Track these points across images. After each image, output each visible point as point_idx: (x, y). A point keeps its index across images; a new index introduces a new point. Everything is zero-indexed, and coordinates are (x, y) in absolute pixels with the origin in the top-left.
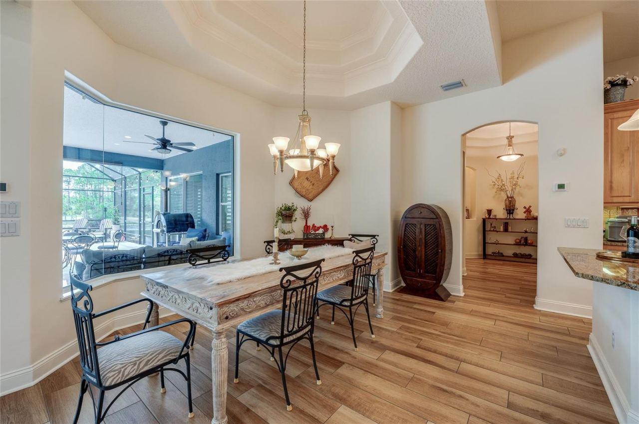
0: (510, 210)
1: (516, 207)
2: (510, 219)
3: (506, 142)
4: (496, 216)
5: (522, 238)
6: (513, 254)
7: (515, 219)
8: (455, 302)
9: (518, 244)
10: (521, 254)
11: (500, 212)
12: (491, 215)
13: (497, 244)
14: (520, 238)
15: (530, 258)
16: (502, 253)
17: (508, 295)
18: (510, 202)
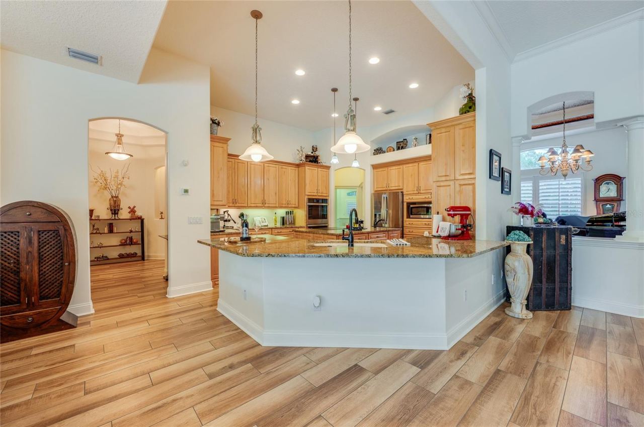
0: (115, 210)
1: (121, 207)
2: (115, 219)
3: (115, 139)
4: (99, 217)
5: (127, 237)
6: (119, 256)
7: (120, 219)
8: (90, 322)
9: (123, 244)
10: (126, 254)
11: (103, 213)
12: (93, 216)
13: (100, 247)
14: (125, 238)
15: (135, 256)
16: (106, 257)
17: (139, 295)
18: (115, 202)
